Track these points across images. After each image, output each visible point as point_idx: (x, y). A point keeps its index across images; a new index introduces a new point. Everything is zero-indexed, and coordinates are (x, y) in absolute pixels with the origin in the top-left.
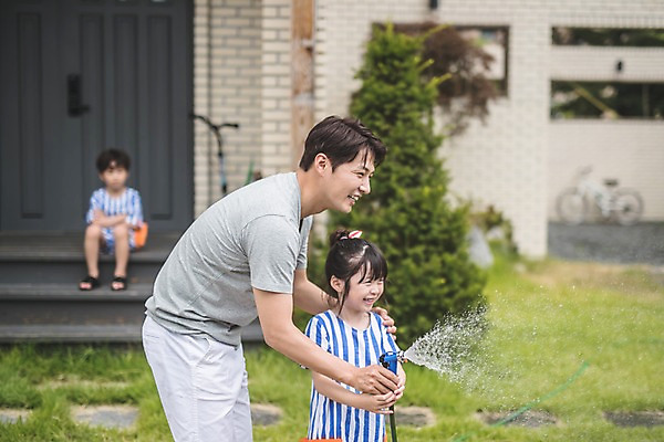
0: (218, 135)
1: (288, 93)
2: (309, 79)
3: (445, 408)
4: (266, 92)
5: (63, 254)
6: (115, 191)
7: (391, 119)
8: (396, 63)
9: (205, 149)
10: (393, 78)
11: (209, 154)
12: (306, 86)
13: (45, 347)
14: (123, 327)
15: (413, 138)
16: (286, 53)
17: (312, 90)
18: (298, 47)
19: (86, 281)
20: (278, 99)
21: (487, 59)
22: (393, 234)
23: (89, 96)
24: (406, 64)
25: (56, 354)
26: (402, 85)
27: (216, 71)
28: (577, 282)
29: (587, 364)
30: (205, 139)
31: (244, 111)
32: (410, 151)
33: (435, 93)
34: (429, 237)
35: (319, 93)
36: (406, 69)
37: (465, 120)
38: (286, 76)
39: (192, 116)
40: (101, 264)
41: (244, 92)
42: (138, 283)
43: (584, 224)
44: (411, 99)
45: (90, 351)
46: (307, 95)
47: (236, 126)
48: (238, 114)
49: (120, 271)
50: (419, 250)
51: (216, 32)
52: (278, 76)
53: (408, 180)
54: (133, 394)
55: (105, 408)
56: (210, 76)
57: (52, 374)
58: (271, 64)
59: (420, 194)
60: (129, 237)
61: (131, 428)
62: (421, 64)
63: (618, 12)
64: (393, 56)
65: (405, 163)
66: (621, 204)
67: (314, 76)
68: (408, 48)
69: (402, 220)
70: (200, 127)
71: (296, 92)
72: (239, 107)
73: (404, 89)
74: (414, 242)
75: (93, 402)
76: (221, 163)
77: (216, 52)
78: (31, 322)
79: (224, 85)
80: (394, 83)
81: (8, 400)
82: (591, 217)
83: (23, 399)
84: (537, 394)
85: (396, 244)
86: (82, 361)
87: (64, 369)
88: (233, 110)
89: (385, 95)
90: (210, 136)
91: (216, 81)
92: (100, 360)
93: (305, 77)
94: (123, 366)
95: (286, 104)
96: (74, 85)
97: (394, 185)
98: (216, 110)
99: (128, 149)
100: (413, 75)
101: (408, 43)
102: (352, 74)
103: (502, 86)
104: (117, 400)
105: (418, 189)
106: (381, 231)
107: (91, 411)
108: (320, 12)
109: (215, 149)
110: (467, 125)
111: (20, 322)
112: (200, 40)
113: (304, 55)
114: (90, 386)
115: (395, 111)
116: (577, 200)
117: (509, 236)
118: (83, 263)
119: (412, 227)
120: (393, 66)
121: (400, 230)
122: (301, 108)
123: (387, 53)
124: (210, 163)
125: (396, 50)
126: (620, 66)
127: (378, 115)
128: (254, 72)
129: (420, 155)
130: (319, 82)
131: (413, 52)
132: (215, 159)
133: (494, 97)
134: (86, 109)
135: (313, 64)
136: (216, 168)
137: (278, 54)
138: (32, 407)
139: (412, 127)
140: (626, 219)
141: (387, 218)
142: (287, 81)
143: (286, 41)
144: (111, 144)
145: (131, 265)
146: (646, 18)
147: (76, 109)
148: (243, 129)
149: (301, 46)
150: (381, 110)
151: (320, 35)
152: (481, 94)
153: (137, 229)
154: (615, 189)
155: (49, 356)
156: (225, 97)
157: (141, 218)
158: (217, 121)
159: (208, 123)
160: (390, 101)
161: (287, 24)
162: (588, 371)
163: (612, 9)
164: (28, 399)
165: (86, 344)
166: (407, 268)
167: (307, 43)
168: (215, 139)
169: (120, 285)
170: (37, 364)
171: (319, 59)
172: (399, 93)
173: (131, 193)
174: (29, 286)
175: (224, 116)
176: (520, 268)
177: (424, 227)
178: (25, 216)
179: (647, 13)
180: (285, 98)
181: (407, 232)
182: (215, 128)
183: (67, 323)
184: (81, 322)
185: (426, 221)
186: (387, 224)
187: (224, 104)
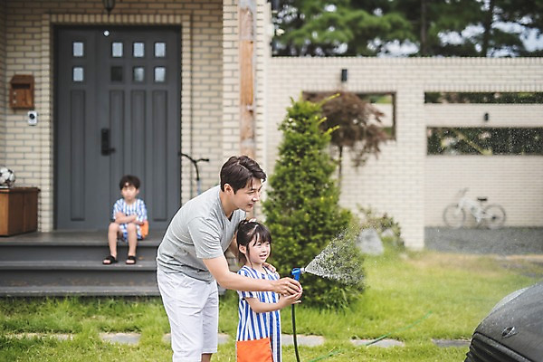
0: (196, 166)
1: (238, 139)
2: (251, 130)
3: (331, 336)
4: (225, 139)
5: (97, 242)
6: (130, 201)
7: (301, 155)
8: (304, 120)
9: (189, 175)
10: (302, 129)
11: (191, 179)
12: (250, 134)
13: (84, 299)
14: (133, 287)
15: (315, 167)
16: (237, 114)
17: (253, 137)
18: (244, 111)
19: (107, 259)
20: (233, 143)
21: (379, 114)
22: (301, 227)
23: (115, 142)
24: (310, 120)
25: (91, 304)
26: (307, 133)
27: (195, 125)
28: (442, 265)
29: (431, 312)
30: (188, 169)
31: (213, 150)
32: (314, 174)
33: (329, 138)
34: (325, 229)
35: (258, 139)
36: (310, 124)
37: (365, 155)
38: (237, 128)
39: (180, 154)
40: (118, 248)
41: (213, 138)
42: (143, 260)
43: (462, 228)
44: (313, 143)
45: (112, 301)
46: (250, 140)
47: (208, 160)
48: (210, 152)
49: (132, 253)
50: (318, 236)
51: (195, 100)
52: (232, 128)
53: (312, 193)
54: (138, 326)
55: (120, 334)
56: (192, 128)
57: (89, 315)
58: (229, 121)
59: (319, 202)
60: (137, 230)
61: (136, 344)
62: (319, 119)
63: (469, 82)
64: (302, 115)
65: (309, 182)
66: (490, 214)
67: (254, 127)
68: (311, 110)
69: (307, 217)
70: (185, 161)
71: (243, 139)
72: (210, 148)
73: (308, 136)
74: (315, 232)
75: (113, 331)
76: (198, 185)
77: (195, 113)
78: (76, 284)
79: (201, 134)
80: (303, 132)
81: (62, 329)
82: (468, 224)
83: (71, 328)
84: (393, 329)
85: (302, 233)
86: (107, 308)
87: (96, 313)
88: (207, 150)
89: (297, 140)
90: (191, 167)
91: (195, 132)
92: (118, 307)
93: (248, 129)
94: (133, 311)
95: (237, 146)
96: (106, 135)
97: (302, 196)
98: (195, 150)
99: (139, 175)
100: (315, 127)
101: (312, 107)
102: (278, 127)
103: (391, 132)
104: (128, 330)
105: (318, 199)
106: (294, 225)
107: (112, 335)
108: (259, 88)
109: (195, 175)
110: (367, 158)
111: (69, 284)
112: (185, 106)
113: (248, 115)
114: (111, 322)
115: (303, 150)
116: (458, 212)
117: (398, 235)
118: (107, 247)
119: (313, 222)
120: (301, 121)
121: (306, 224)
122: (246, 148)
123: (299, 113)
124: (192, 184)
125: (304, 112)
126: (486, 117)
127: (292, 152)
128: (218, 126)
129: (320, 177)
130: (258, 132)
131: (315, 112)
132: (195, 182)
133: (384, 140)
134: (113, 150)
135: (254, 120)
136: (195, 188)
137: (233, 114)
138: (77, 332)
139: (314, 160)
140: (493, 225)
141: (298, 217)
142: (237, 132)
143: (237, 106)
144: (128, 173)
145: (138, 248)
146: (490, 85)
147: (107, 150)
148: (212, 162)
149: (246, 109)
150: (295, 149)
151: (259, 102)
152: (374, 138)
153: (142, 225)
154: (485, 204)
155: (87, 304)
156: (201, 142)
157: (146, 217)
158: (196, 157)
159: (191, 159)
160: (300, 144)
161: (237, 95)
162: (430, 316)
163: (466, 79)
164: (74, 328)
165: (110, 297)
166: (310, 248)
167: (249, 108)
168: (195, 169)
169: (132, 262)
170: (79, 309)
171: (258, 117)
172: (305, 138)
173: (139, 202)
174: (75, 262)
175: (200, 154)
176: (404, 256)
177: (321, 222)
178: (73, 220)
179: (489, 82)
180: (237, 142)
181: (310, 225)
182: (195, 162)
183: (98, 285)
184: (107, 284)
185: (322, 219)
186: (298, 221)
187: (201, 147)
